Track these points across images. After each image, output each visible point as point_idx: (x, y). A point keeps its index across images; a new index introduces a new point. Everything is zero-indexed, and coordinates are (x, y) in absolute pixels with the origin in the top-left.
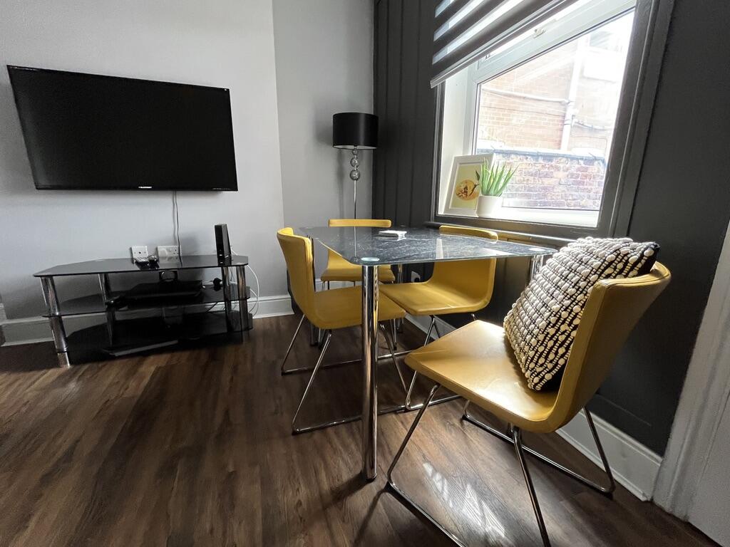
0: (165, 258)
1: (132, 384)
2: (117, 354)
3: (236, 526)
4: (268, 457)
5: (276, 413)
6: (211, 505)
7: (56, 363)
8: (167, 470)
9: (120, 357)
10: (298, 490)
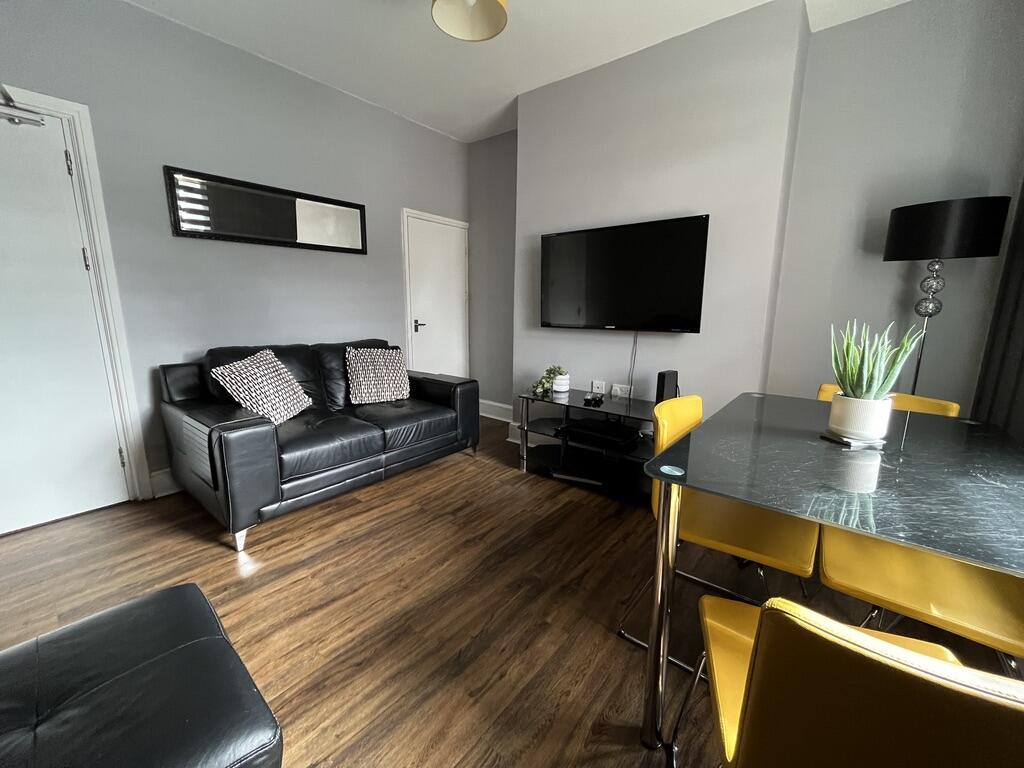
0: (616, 396)
1: (547, 505)
2: (555, 475)
3: (517, 662)
4: (581, 635)
5: (623, 603)
6: (516, 634)
7: (518, 466)
8: (515, 587)
9: (555, 479)
10: (577, 682)
